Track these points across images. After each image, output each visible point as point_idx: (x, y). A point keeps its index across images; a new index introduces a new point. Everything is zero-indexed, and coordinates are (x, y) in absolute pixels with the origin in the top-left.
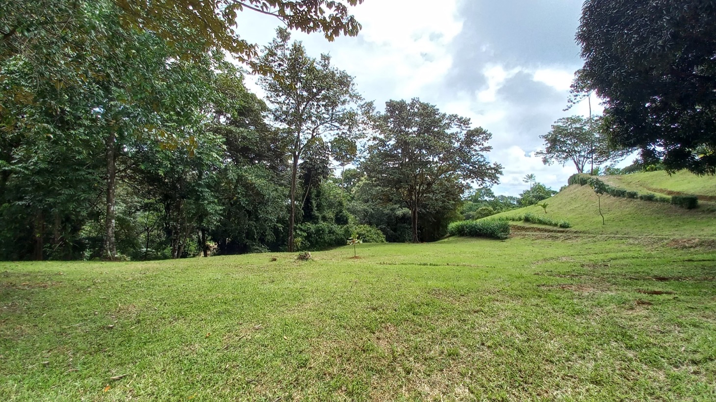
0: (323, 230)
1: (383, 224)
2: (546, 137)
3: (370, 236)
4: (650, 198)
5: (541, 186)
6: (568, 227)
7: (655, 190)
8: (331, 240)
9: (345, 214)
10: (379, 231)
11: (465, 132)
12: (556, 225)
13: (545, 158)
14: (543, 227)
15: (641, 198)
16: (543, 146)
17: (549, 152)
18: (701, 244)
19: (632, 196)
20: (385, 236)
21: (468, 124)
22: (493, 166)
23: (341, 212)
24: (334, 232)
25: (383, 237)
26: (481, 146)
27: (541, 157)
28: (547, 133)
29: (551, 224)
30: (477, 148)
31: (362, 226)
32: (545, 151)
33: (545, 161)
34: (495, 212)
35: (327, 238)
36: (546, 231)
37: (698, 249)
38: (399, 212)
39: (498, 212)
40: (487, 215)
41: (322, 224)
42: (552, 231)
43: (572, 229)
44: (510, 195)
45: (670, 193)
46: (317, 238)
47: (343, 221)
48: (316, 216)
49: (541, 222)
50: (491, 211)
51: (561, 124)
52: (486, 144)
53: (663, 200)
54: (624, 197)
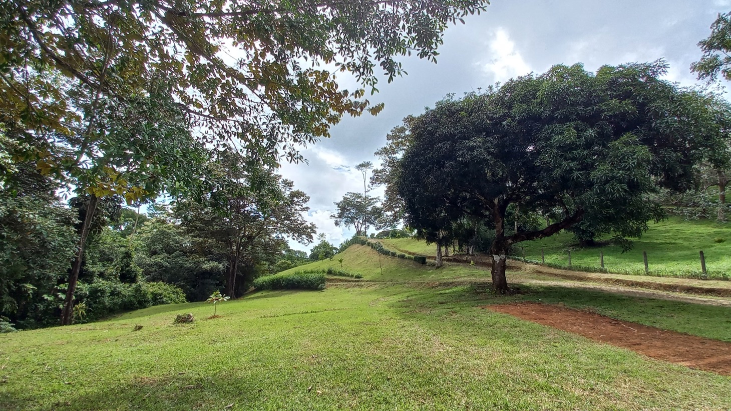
0: (103, 292)
1: (181, 280)
2: (338, 205)
3: (168, 296)
4: (402, 257)
5: (326, 243)
6: (360, 278)
7: (406, 252)
8: (115, 304)
9: (133, 269)
10: (178, 290)
11: (288, 193)
12: (352, 276)
13: (336, 221)
14: (344, 278)
15: (399, 256)
16: (336, 211)
17: (340, 217)
18: (440, 285)
19: (394, 255)
20: (185, 295)
21: (291, 186)
22: (309, 225)
23: (128, 266)
24: (119, 293)
25: (182, 296)
26: (300, 206)
27: (334, 220)
28: (339, 202)
29: (348, 276)
30: (297, 207)
31: (155, 283)
32: (337, 216)
33: (337, 224)
34: (293, 265)
35: (107, 301)
36: (346, 281)
37: (439, 287)
38: (207, 266)
39: (296, 266)
40: (285, 269)
41: (99, 283)
42: (350, 281)
43: (365, 279)
44: (298, 250)
45: (413, 254)
46: (92, 303)
47: (129, 278)
48: (90, 272)
49: (341, 274)
50: (289, 265)
51: (348, 197)
52: (305, 206)
53: (410, 258)
54: (389, 255)
